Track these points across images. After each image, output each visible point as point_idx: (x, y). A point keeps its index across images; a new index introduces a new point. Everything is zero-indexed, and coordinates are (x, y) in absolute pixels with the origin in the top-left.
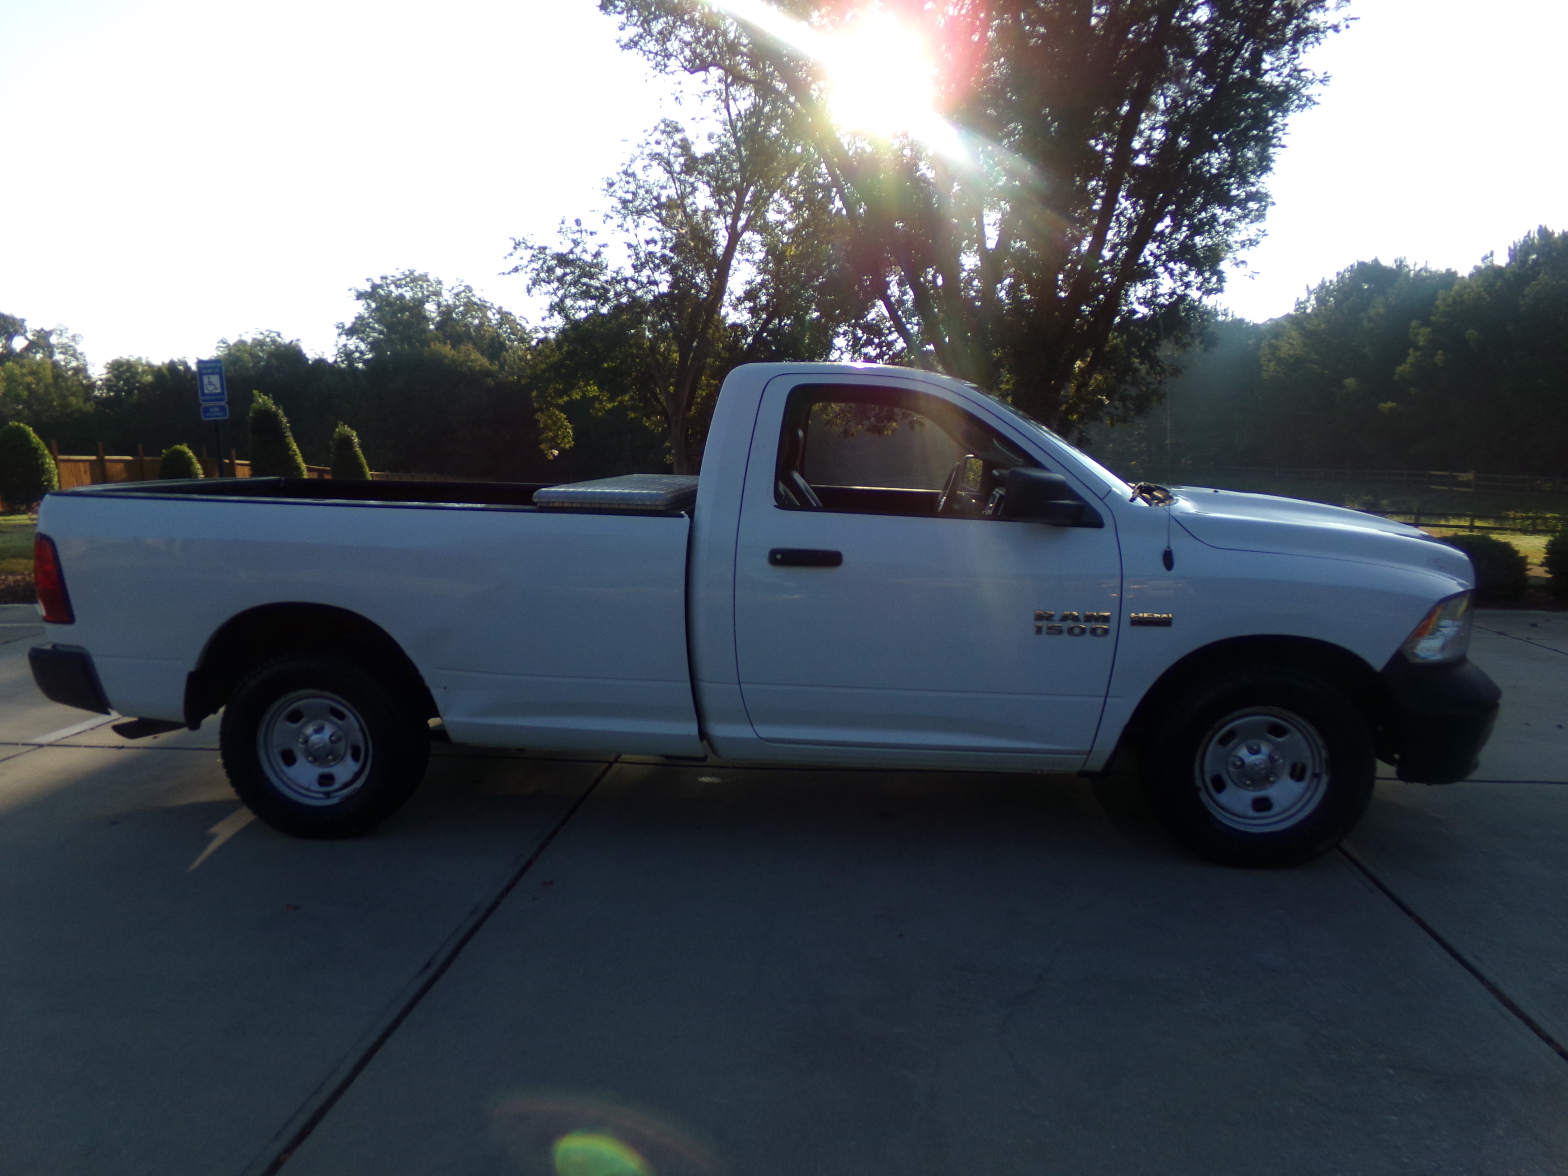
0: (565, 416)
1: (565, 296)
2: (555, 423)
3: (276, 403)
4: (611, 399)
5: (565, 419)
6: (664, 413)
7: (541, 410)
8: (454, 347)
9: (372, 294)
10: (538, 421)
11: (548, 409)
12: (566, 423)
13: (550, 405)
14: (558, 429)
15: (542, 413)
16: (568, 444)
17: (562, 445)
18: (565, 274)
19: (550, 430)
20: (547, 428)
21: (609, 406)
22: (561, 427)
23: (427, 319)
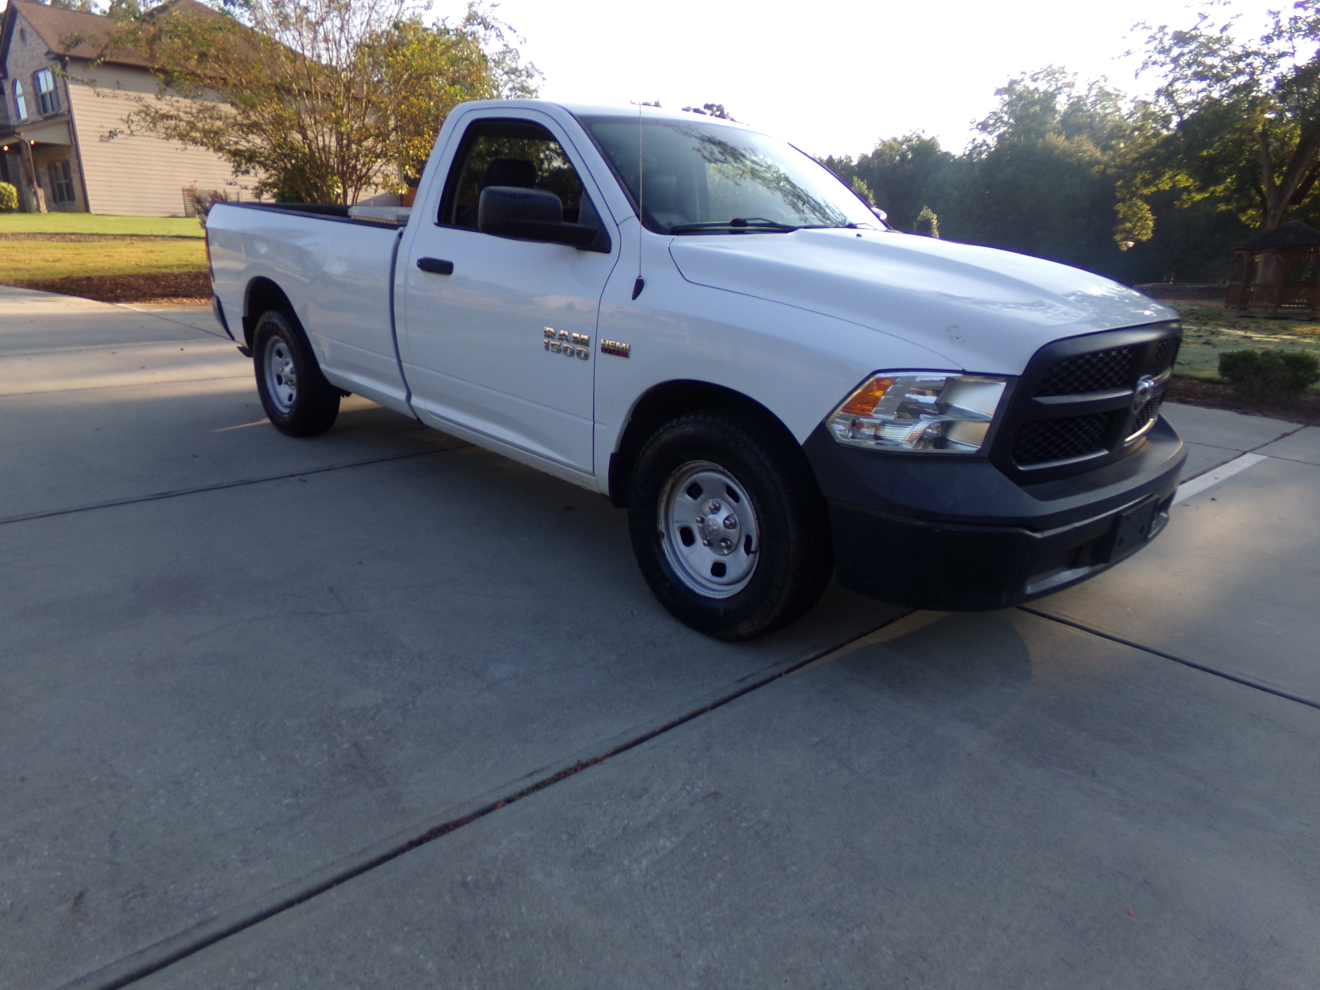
0: (1148, 207)
1: (1175, 80)
2: (1135, 214)
3: (869, 188)
4: (1200, 190)
5: (1148, 210)
6: (1263, 205)
7: (1123, 200)
8: (1068, 138)
9: (1009, 90)
10: (1117, 212)
11: (1130, 199)
12: (1149, 215)
13: (1133, 195)
14: (1138, 220)
15: (1123, 204)
16: (1146, 235)
17: (1140, 237)
18: (1182, 54)
19: (1130, 221)
20: (1125, 219)
21: (1198, 197)
22: (1141, 218)
23: (1054, 111)
